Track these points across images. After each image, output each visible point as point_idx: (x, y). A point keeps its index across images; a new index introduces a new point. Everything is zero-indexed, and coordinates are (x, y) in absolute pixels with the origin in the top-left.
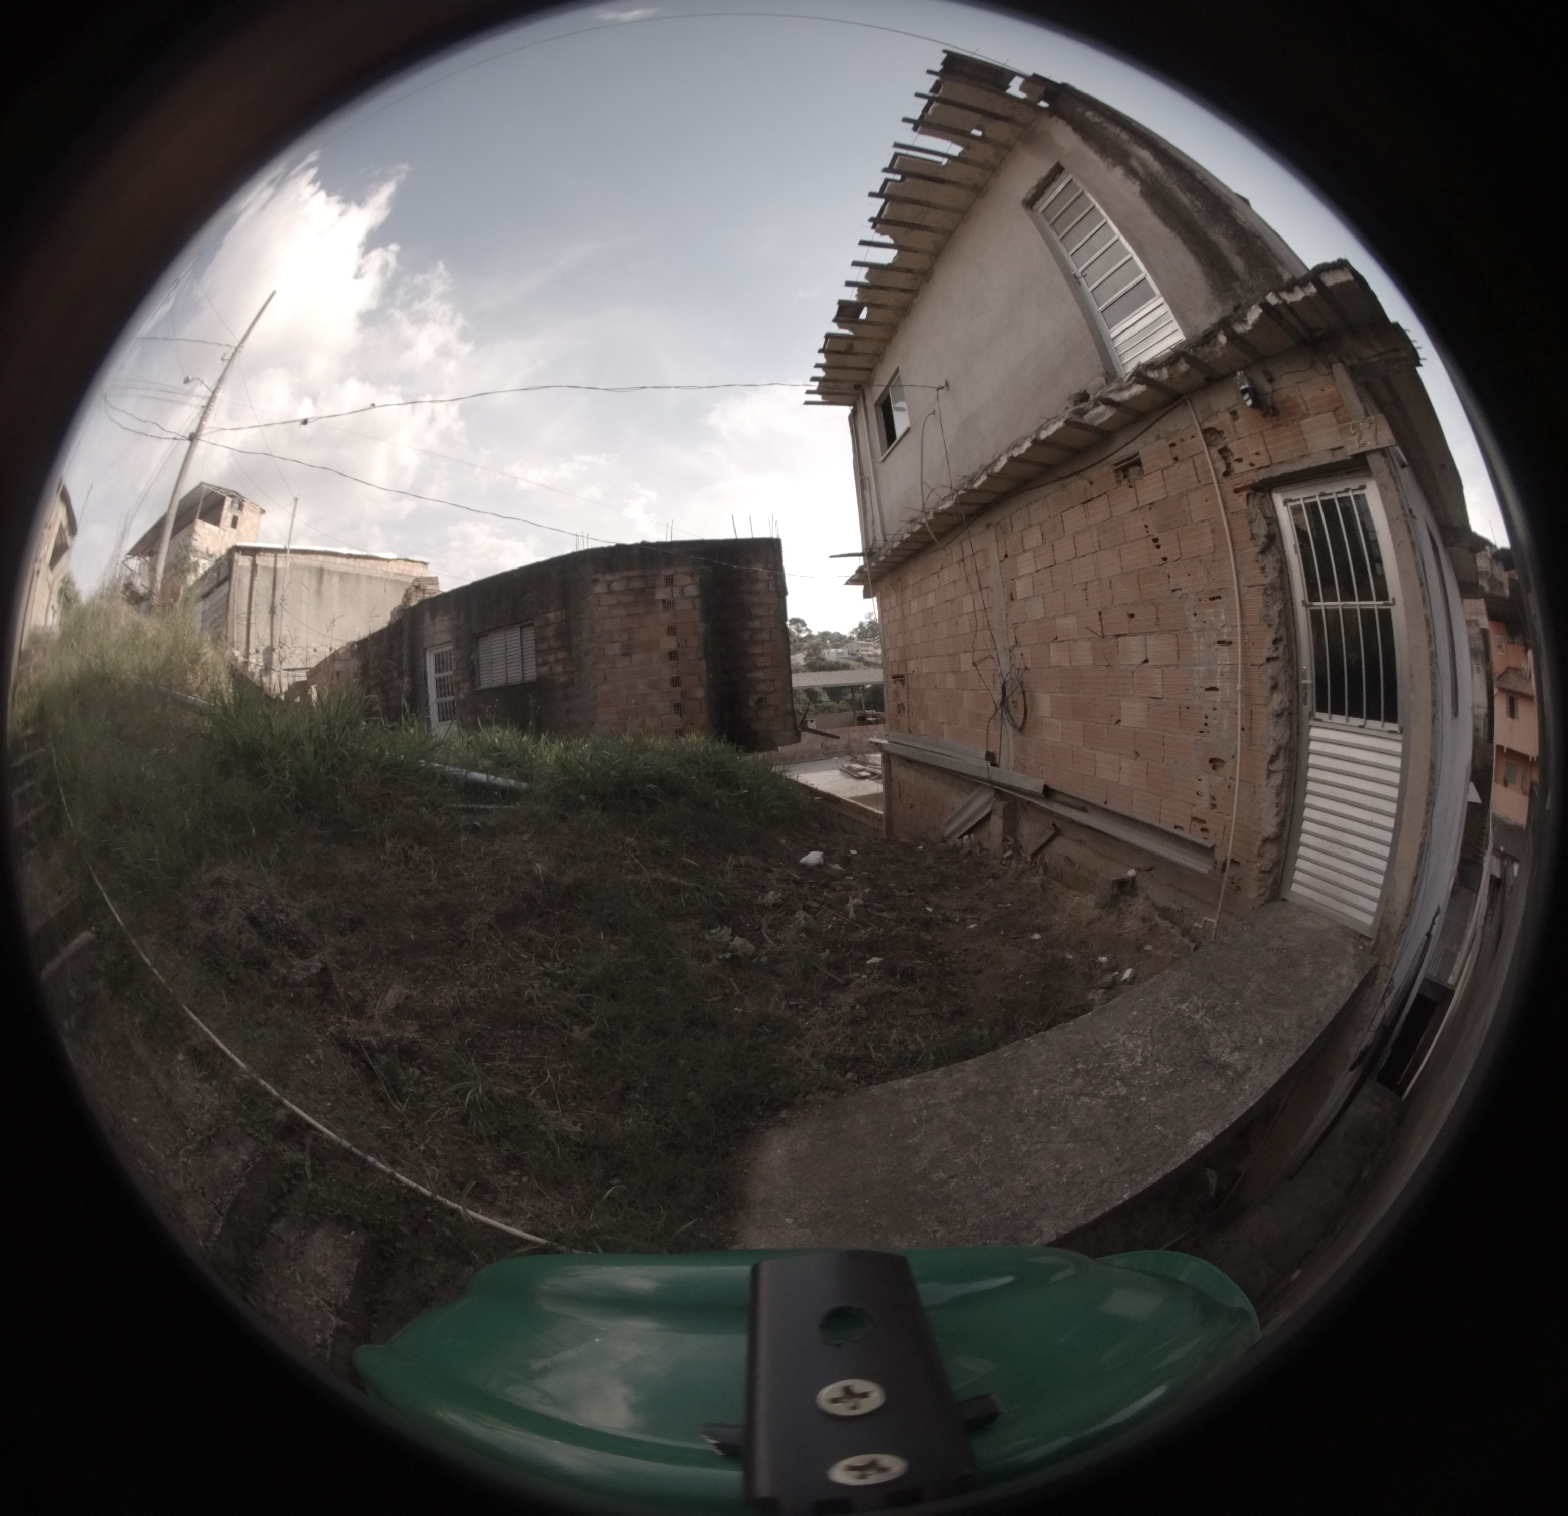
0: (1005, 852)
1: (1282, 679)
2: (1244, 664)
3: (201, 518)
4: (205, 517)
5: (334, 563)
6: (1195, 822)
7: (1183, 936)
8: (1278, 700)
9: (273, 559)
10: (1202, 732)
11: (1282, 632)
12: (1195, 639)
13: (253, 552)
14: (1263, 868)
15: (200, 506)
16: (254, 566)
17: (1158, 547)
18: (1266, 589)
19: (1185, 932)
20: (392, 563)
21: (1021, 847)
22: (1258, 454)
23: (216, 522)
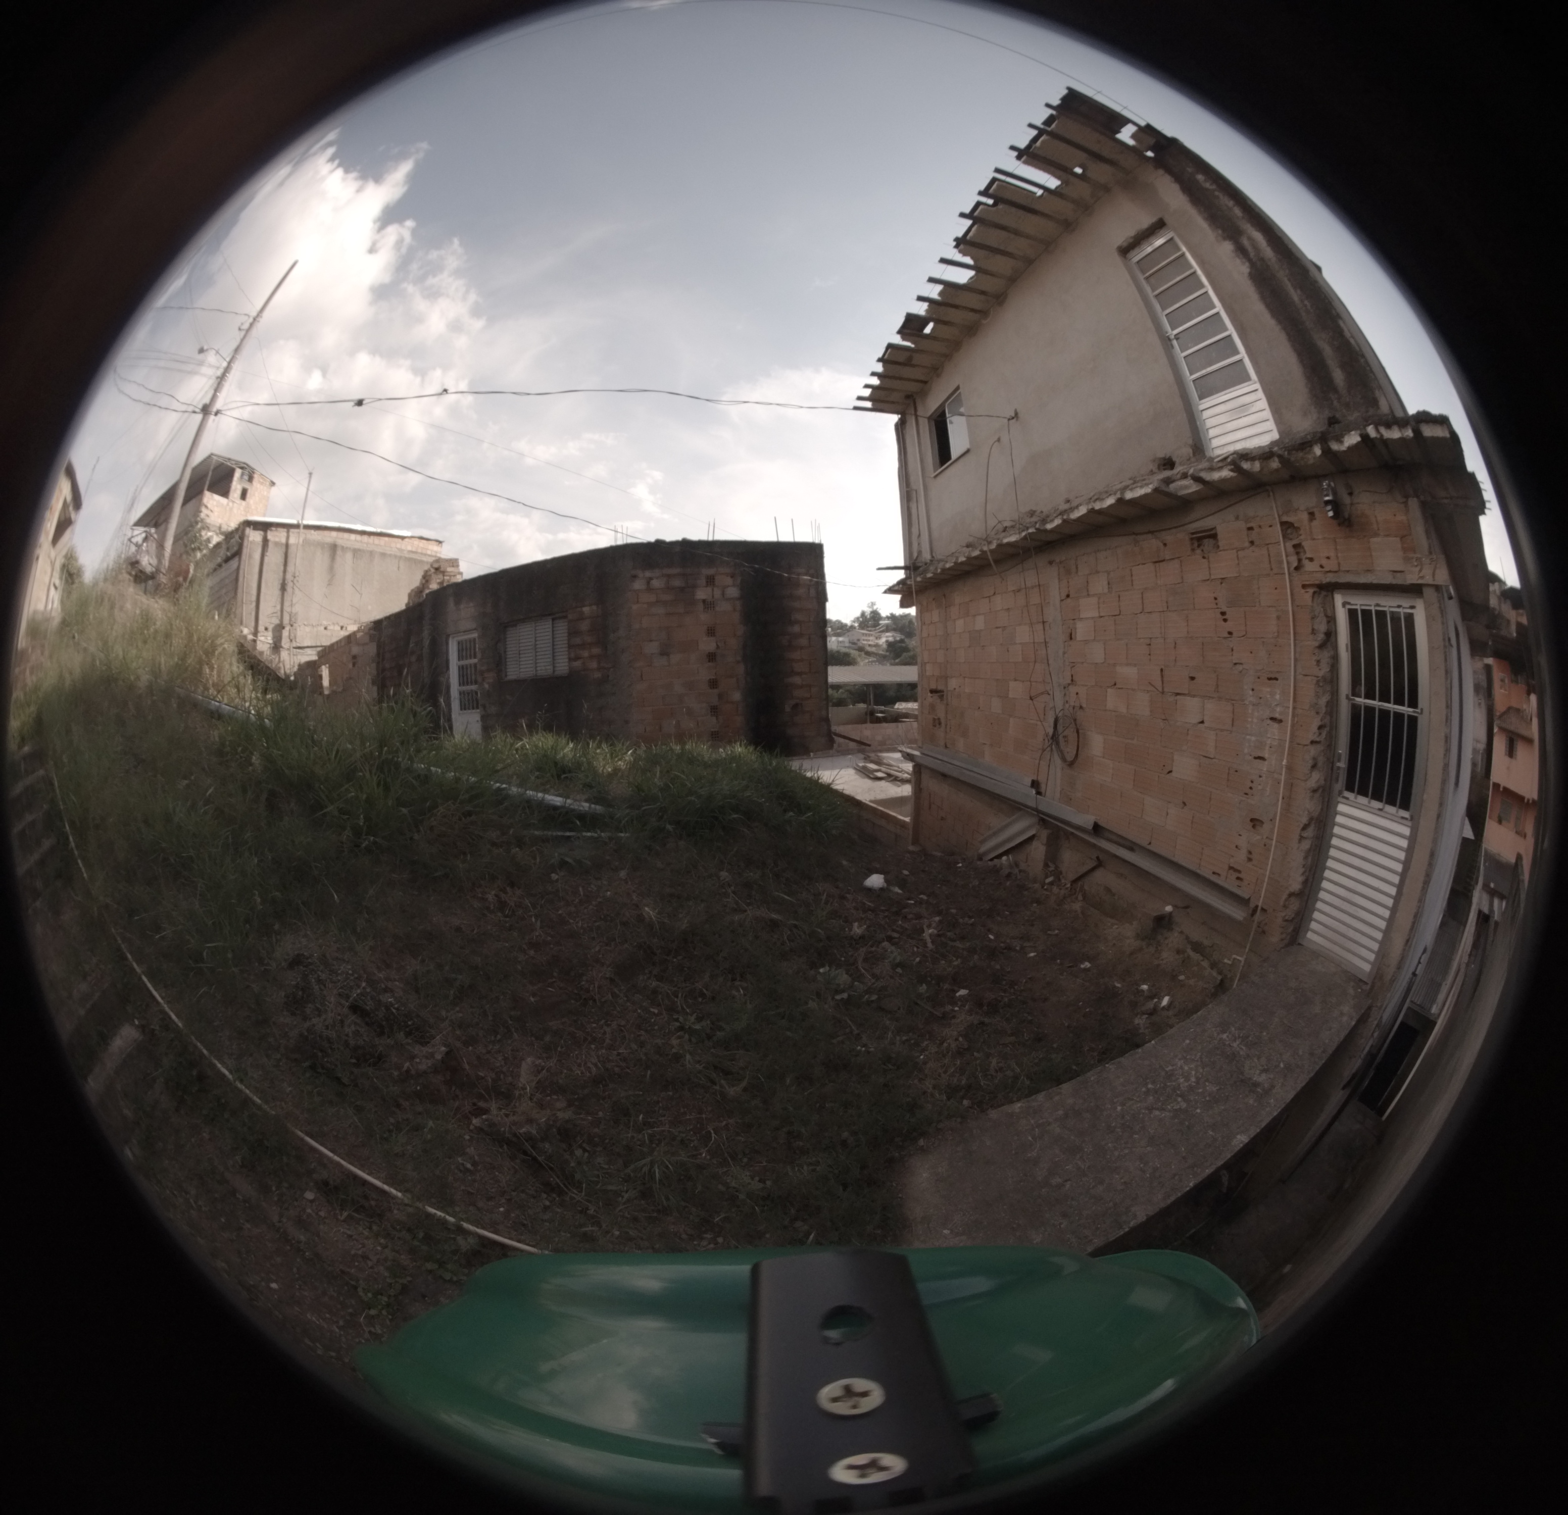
0: (1047, 877)
1: (1321, 760)
2: (1291, 742)
3: (210, 490)
4: (212, 489)
5: (348, 540)
6: (1231, 871)
7: (1212, 969)
8: (1316, 778)
9: (285, 534)
10: (1246, 794)
11: (1327, 720)
12: (1250, 711)
13: (265, 527)
14: (1287, 918)
15: (209, 478)
16: (265, 541)
17: (1225, 620)
18: (1318, 681)
19: (1213, 965)
20: (406, 540)
21: (1061, 873)
22: (1328, 558)
23: (225, 493)
